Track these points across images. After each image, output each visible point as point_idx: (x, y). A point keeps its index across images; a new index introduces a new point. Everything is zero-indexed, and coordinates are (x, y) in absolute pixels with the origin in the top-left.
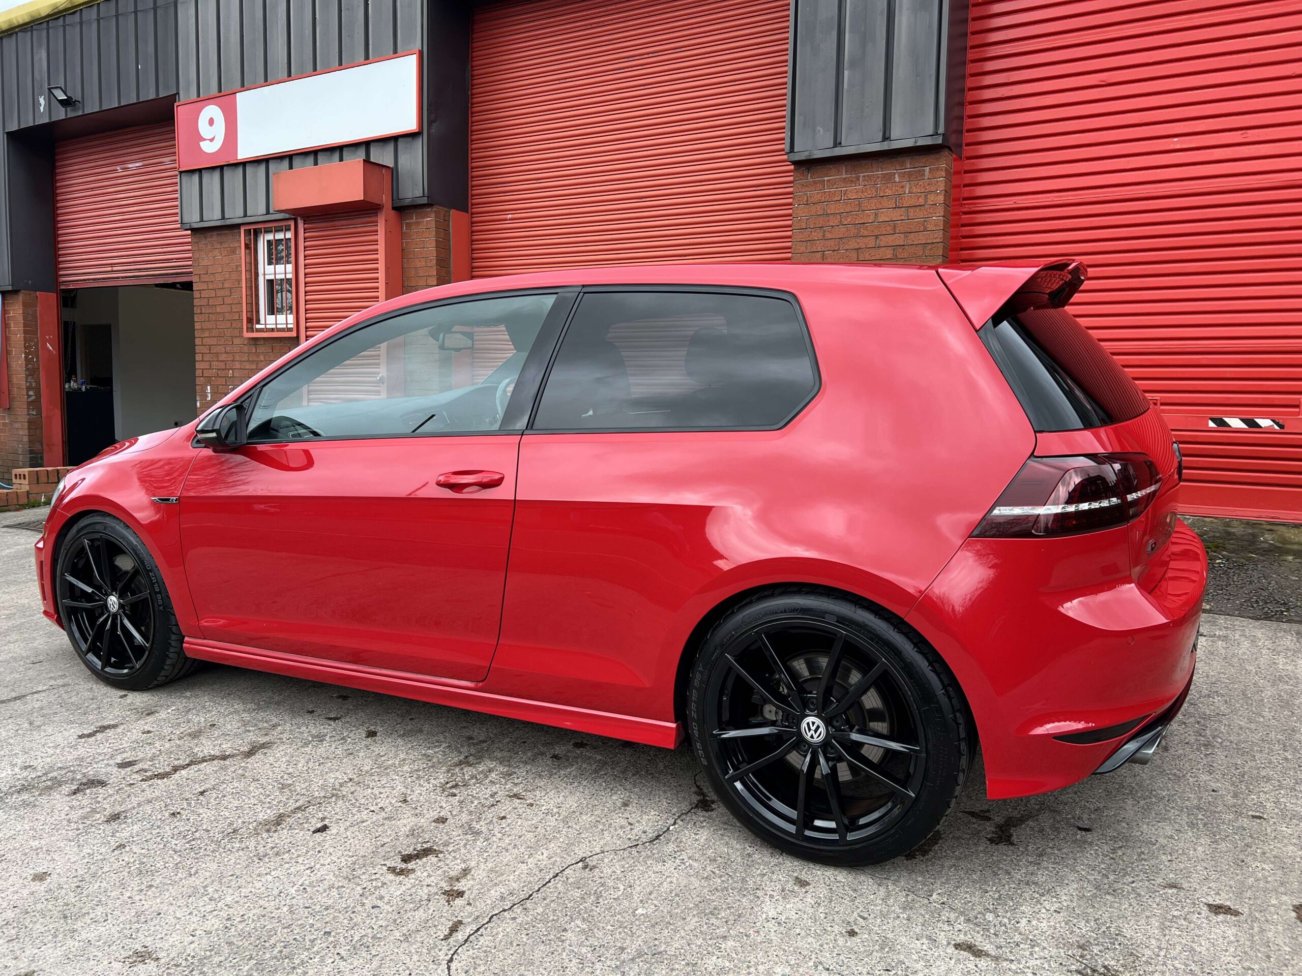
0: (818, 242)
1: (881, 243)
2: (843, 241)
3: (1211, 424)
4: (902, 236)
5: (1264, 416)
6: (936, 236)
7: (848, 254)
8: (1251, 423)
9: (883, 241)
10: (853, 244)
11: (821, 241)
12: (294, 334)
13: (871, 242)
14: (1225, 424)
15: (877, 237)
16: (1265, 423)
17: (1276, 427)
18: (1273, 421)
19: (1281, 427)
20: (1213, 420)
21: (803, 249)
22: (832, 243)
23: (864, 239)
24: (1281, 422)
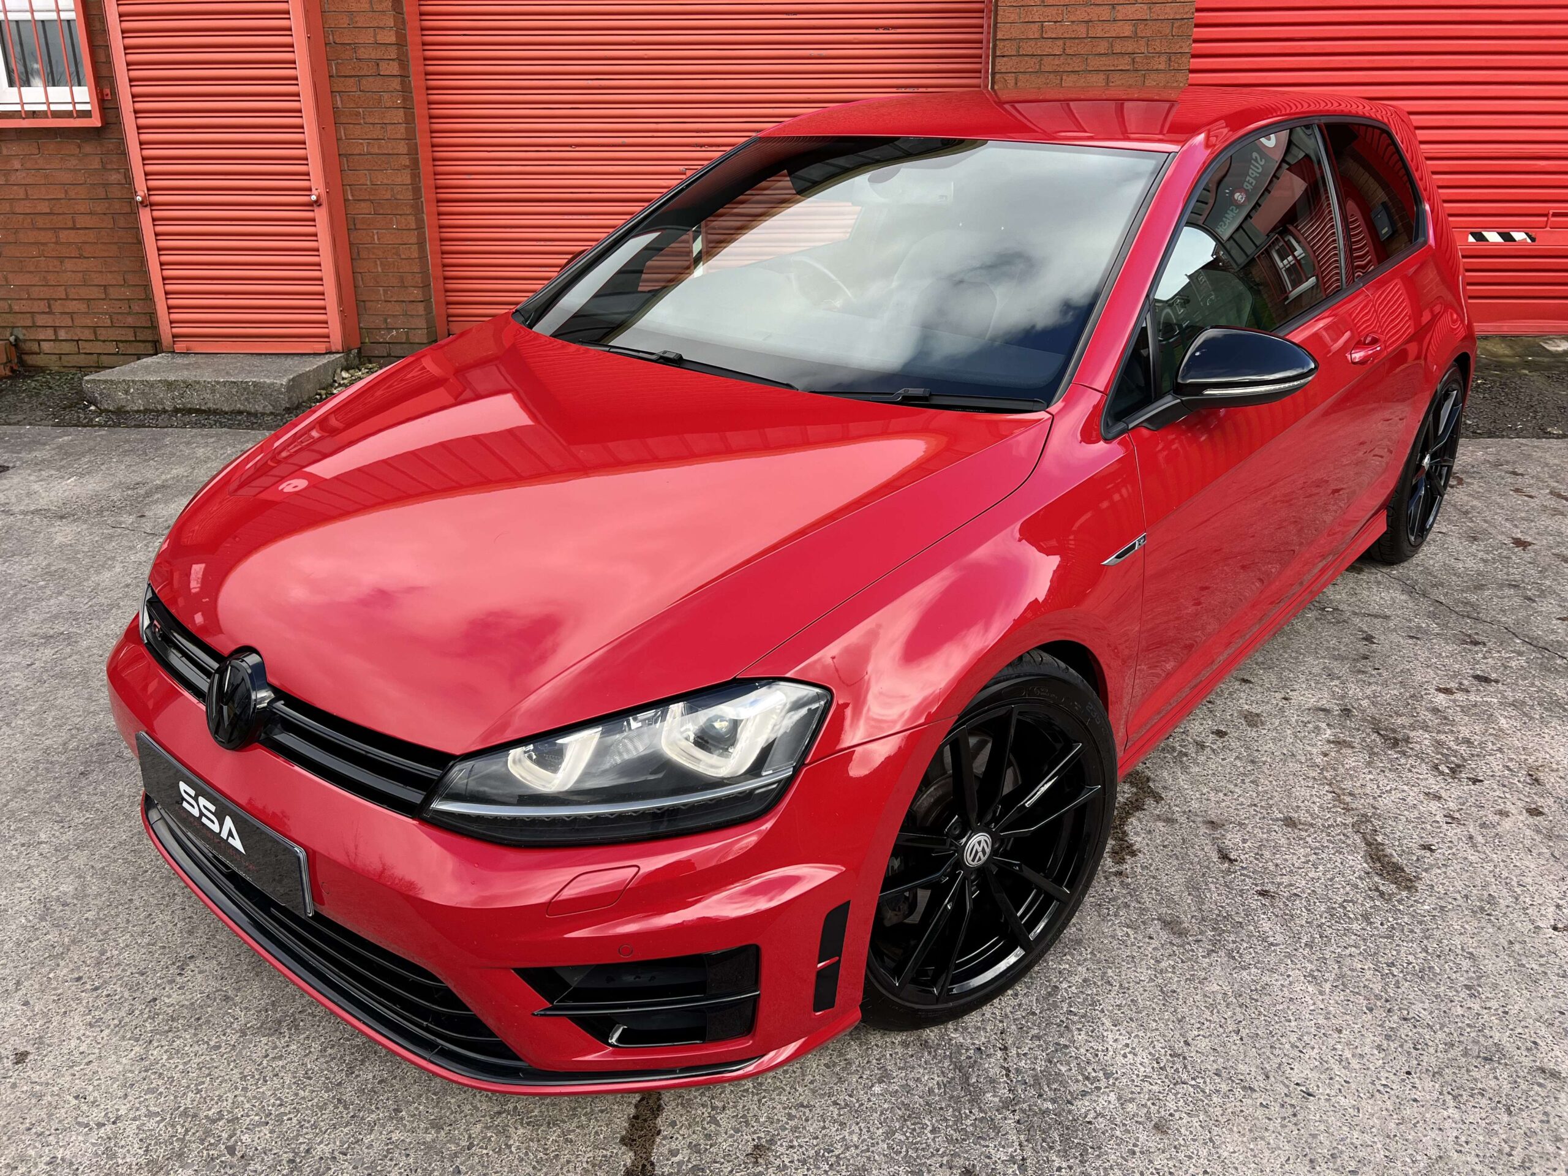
0: (1035, 8)
1: (1118, 15)
2: (1069, 9)
3: (1471, 239)
4: (1145, 7)
5: (1518, 228)
6: (1187, 10)
7: (1075, 27)
8: (1507, 237)
9: (1123, 12)
10: (1081, 14)
11: (1039, 8)
12: (96, 122)
13: (1105, 13)
14: (1483, 239)
15: (1113, 6)
16: (1519, 236)
17: (1529, 240)
18: (1527, 234)
19: (1533, 240)
20: (1473, 234)
21: (1013, 17)
22: (1052, 11)
23: (1096, 8)
24: (1533, 235)
